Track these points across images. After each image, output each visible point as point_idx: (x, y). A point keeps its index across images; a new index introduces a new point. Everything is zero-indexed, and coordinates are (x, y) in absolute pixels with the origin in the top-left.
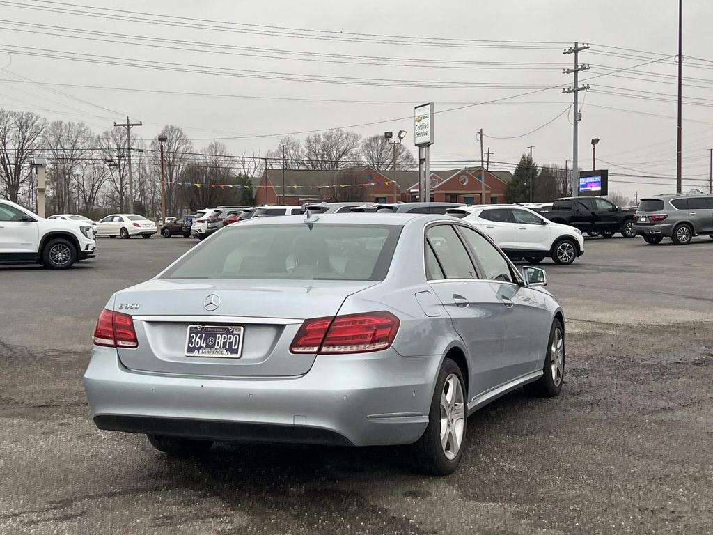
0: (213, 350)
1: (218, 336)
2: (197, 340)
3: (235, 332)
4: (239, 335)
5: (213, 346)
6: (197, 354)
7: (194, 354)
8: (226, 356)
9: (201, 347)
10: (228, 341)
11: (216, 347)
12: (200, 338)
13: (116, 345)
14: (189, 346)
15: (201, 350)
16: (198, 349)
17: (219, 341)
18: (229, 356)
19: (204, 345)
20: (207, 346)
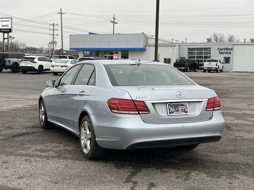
0: (178, 112)
1: (179, 107)
2: (172, 109)
3: (185, 105)
4: (187, 106)
5: (178, 111)
6: (173, 114)
7: (172, 114)
8: (184, 114)
9: (174, 111)
10: (183, 108)
11: (179, 111)
12: (173, 108)
13: (139, 114)
14: (169, 111)
15: (174, 113)
16: (173, 112)
17: (180, 109)
18: (185, 114)
19: (175, 111)
20: (176, 111)
